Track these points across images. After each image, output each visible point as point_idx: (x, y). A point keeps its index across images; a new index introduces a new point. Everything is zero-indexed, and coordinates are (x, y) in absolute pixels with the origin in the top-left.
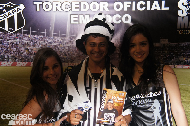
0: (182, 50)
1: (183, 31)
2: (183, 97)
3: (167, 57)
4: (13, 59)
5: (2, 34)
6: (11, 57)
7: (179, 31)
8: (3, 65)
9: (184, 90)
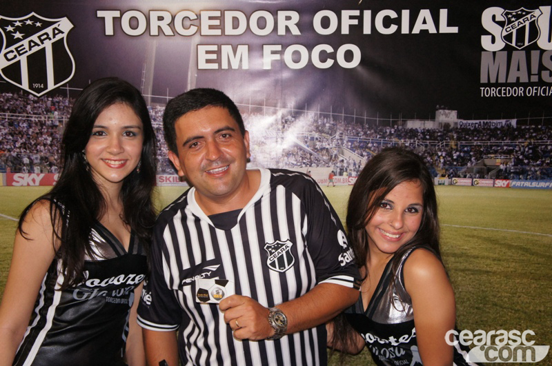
0: (493, 140)
1: (493, 90)
2: (494, 260)
3: (455, 157)
4: (45, 167)
5: (12, 98)
6: (38, 161)
7: (484, 90)
8: (18, 182)
9: (496, 244)
